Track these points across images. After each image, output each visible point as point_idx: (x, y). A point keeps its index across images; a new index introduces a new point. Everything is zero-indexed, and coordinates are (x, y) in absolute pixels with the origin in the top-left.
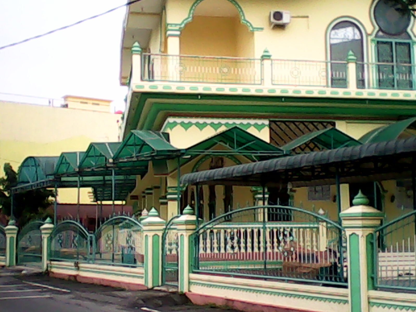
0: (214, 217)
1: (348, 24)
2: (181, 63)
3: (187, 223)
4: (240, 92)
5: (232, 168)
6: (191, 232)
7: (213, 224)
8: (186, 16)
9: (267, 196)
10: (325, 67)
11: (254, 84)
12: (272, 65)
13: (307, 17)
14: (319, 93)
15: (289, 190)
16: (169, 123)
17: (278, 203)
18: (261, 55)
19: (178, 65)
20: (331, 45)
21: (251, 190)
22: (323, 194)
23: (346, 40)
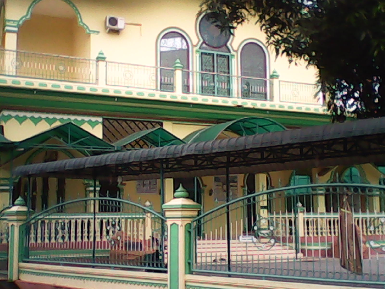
0: (46, 208)
1: (176, 35)
2: (17, 58)
3: (18, 213)
4: (75, 90)
5: (65, 161)
6: (21, 223)
7: (44, 215)
8: (25, 14)
9: (98, 189)
10: (155, 72)
11: (89, 83)
12: (106, 66)
13: (140, 25)
14: (149, 95)
15: (119, 183)
16: (3, 115)
17: (108, 196)
18: (96, 56)
19: (15, 60)
20: (161, 52)
21: (83, 183)
22: (150, 187)
23: (174, 49)
